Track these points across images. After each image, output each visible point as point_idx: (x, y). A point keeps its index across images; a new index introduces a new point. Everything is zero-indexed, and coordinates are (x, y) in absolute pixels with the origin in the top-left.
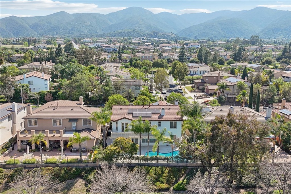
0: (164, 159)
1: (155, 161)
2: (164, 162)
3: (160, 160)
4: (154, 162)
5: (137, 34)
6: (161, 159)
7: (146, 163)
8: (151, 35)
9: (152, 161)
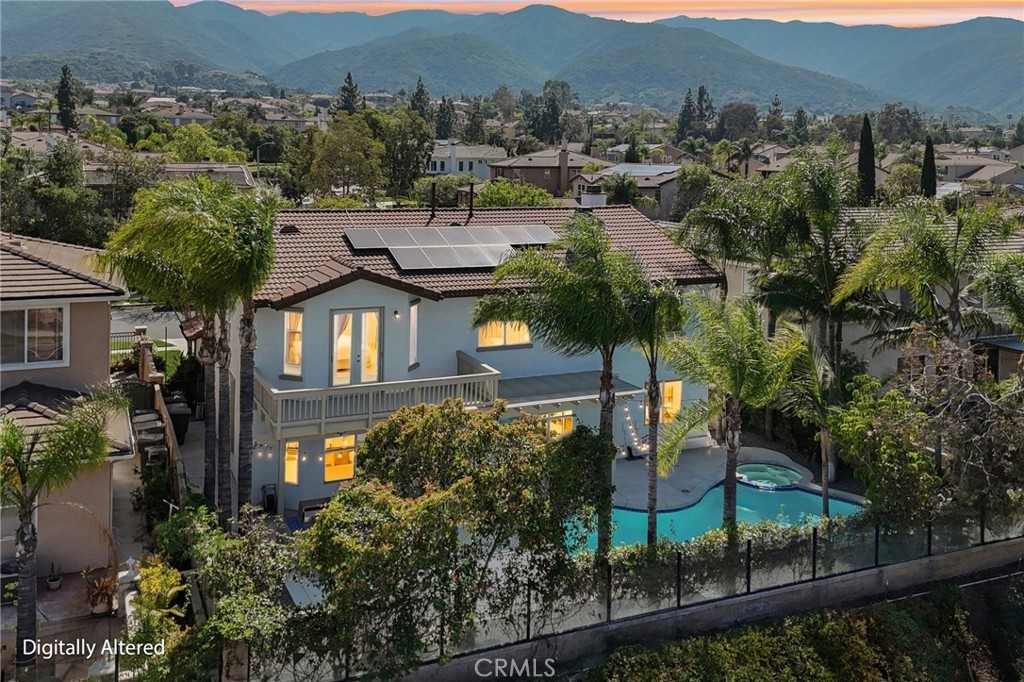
5: (108, 70)
8: (168, 75)
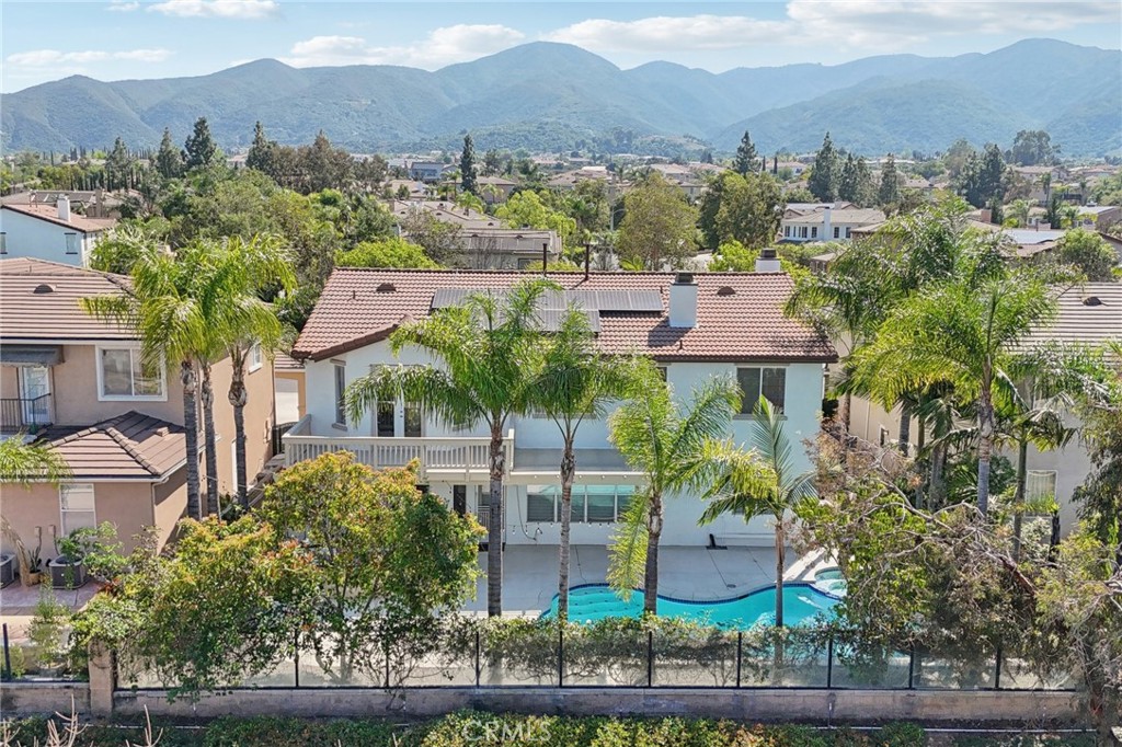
0: (711, 652)
1: (624, 667)
2: (704, 677)
3: (668, 655)
4: (614, 675)
6: (684, 652)
7: (546, 681)
9: (602, 669)
